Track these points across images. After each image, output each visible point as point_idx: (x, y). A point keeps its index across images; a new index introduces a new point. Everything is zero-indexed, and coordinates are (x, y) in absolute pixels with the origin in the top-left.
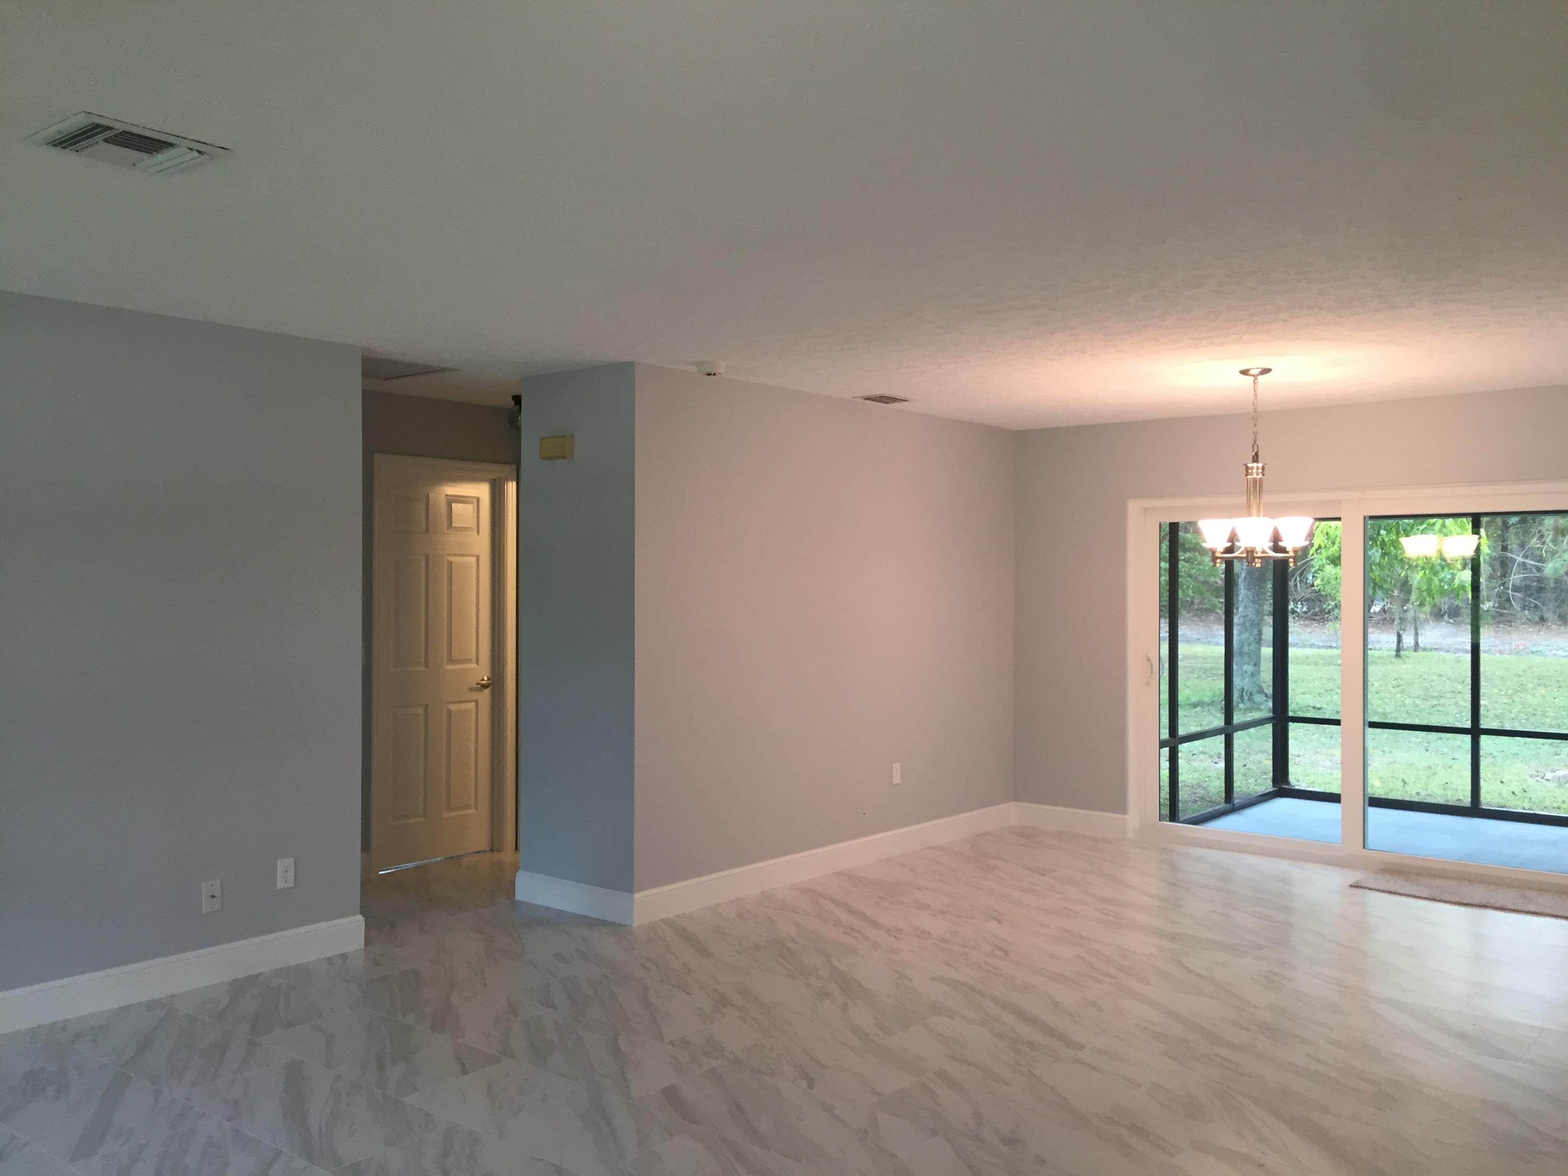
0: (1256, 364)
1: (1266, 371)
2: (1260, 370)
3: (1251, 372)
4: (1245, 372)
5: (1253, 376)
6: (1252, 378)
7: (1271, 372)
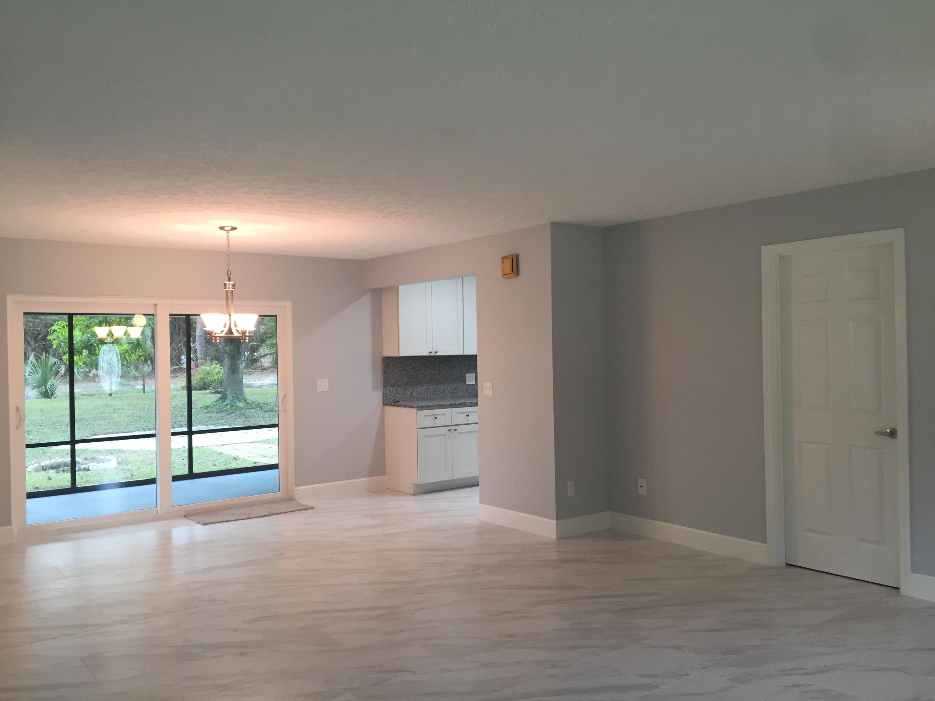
0: (228, 224)
1: (234, 229)
2: (230, 228)
3: (226, 228)
4: (222, 228)
5: (227, 231)
6: (226, 232)
7: (237, 229)
